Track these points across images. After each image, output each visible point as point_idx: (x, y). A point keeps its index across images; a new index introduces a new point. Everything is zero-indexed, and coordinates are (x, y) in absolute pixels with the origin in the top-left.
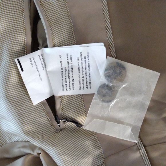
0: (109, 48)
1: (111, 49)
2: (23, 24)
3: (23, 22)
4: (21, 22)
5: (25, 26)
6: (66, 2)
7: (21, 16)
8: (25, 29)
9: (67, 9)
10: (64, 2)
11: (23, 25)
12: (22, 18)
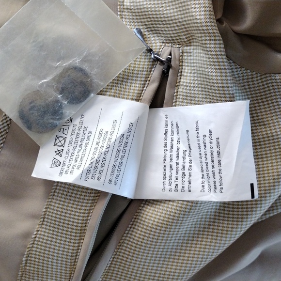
0: (9, 128)
1: (8, 125)
2: (118, 253)
3: (117, 256)
4: (120, 257)
5: (118, 247)
6: (30, 249)
7: (113, 266)
8: (119, 243)
9: (35, 237)
10: (33, 251)
11: (119, 250)
12: (114, 263)
